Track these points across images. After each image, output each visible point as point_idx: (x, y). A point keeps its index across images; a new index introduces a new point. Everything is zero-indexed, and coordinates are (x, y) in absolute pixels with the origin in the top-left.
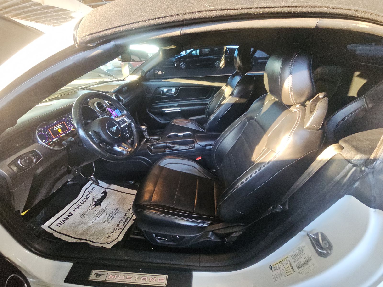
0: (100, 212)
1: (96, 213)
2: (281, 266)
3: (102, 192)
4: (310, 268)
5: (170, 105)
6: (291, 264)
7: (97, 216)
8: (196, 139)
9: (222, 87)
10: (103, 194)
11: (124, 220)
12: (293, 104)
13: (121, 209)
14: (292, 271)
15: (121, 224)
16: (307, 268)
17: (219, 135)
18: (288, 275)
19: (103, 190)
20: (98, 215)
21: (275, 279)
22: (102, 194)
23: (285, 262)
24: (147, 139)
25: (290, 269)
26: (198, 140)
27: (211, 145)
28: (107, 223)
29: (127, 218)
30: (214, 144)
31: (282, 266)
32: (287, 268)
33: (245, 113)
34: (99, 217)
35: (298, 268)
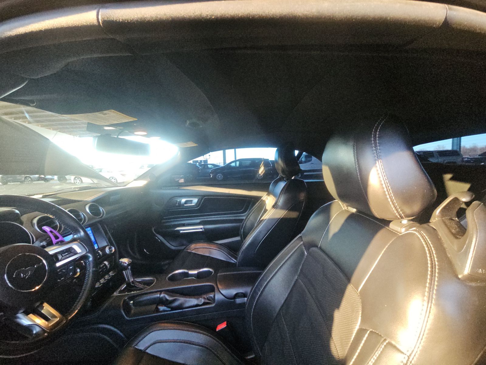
5: (189, 222)
8: (217, 282)
9: (262, 197)
12: (399, 216)
17: (260, 274)
24: (129, 284)
26: (221, 285)
27: (244, 295)
30: (250, 293)
33: (300, 235)
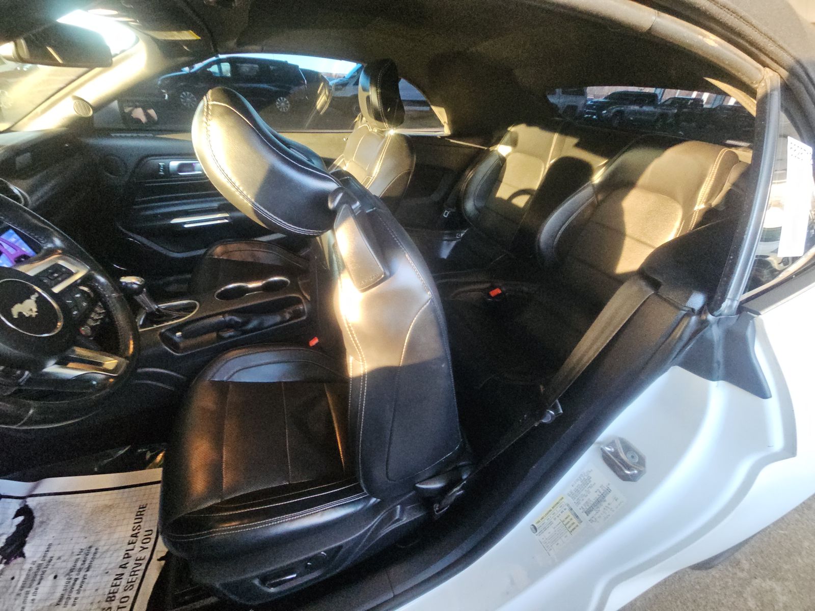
0: (31, 578)
1: (20, 584)
2: (553, 520)
3: (13, 512)
4: (609, 506)
5: (194, 208)
6: (571, 509)
7: (28, 593)
8: (303, 292)
10: (21, 518)
11: (127, 572)
13: (102, 543)
14: (577, 523)
15: (121, 588)
16: (604, 509)
18: (571, 531)
19: (15, 505)
20: (28, 589)
21: (547, 549)
22: (14, 518)
23: (558, 509)
25: (571, 519)
28: (71, 601)
29: (137, 562)
31: (555, 519)
32: (567, 518)
34: (35, 594)
35: (588, 513)
